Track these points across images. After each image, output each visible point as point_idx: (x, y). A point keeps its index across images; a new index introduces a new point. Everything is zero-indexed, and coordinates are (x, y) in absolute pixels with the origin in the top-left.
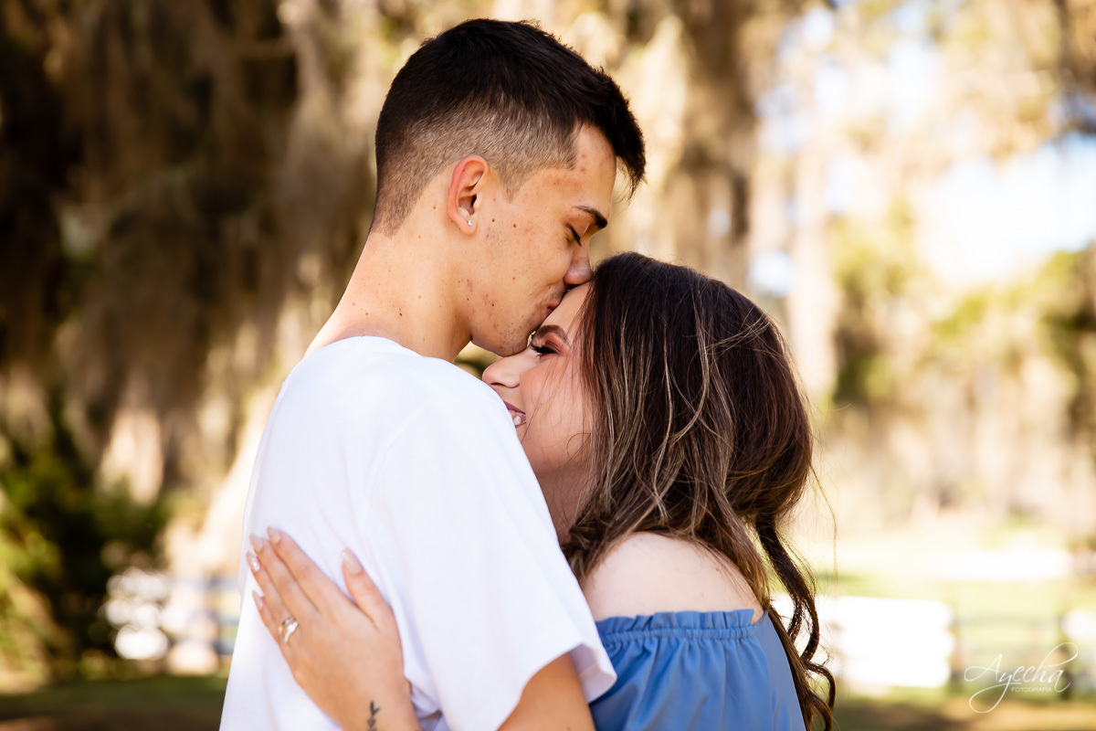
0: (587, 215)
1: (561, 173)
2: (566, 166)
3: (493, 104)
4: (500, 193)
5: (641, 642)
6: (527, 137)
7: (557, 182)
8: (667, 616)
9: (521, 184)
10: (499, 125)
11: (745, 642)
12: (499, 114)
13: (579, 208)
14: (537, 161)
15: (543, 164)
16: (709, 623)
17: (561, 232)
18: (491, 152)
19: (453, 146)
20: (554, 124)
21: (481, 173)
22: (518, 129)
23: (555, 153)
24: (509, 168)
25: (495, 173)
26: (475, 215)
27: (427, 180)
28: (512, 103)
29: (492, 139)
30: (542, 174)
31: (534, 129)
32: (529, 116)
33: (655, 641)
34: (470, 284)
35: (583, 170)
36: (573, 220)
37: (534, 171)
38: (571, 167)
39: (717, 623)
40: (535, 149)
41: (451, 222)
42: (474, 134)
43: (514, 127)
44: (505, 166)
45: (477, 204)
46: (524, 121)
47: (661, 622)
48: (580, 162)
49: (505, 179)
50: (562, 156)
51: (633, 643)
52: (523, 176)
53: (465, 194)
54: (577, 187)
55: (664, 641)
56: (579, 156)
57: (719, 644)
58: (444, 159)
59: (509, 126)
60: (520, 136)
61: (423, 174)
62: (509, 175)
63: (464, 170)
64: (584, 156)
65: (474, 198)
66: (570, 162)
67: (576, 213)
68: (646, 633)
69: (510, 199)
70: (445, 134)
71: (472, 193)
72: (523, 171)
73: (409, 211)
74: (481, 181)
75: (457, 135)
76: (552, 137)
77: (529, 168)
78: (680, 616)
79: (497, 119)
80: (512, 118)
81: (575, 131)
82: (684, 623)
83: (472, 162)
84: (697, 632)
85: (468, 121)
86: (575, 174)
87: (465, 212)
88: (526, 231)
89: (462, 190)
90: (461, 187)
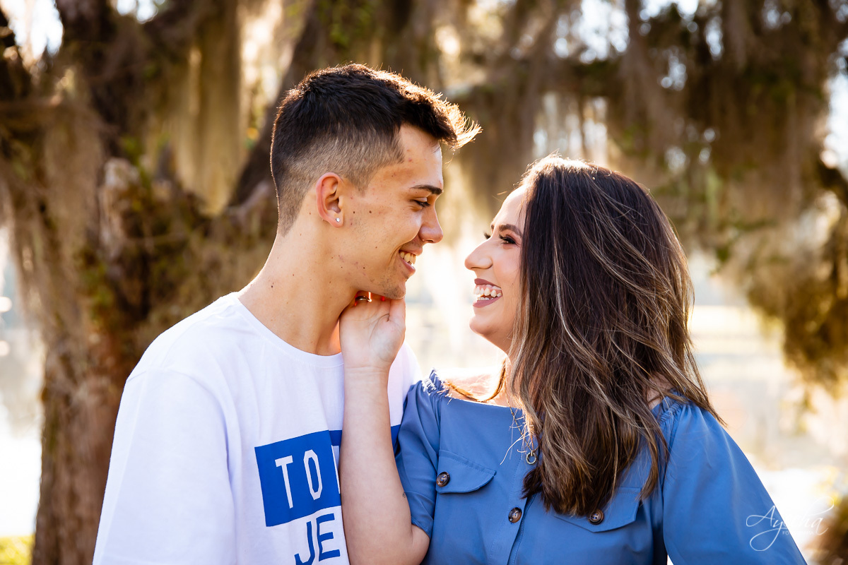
0: (423, 190)
1: (396, 167)
2: (397, 161)
3: (334, 133)
6: (363, 149)
7: (394, 175)
9: (368, 183)
10: (341, 147)
12: (340, 140)
13: (414, 188)
14: (375, 165)
15: (381, 164)
17: (408, 205)
18: (339, 167)
19: (314, 169)
20: (380, 135)
21: (336, 183)
22: (356, 145)
23: (386, 154)
24: (356, 175)
25: (347, 180)
26: (341, 213)
27: (303, 196)
28: (347, 129)
29: (339, 158)
30: (382, 171)
31: (367, 142)
32: (360, 134)
34: (341, 258)
35: (410, 160)
36: (414, 197)
37: (375, 171)
38: (401, 161)
40: (371, 156)
42: (326, 157)
43: (352, 145)
44: (352, 173)
45: (340, 204)
46: (358, 139)
48: (407, 156)
49: (355, 182)
50: (392, 155)
52: (367, 177)
53: (331, 199)
56: (405, 152)
58: (310, 179)
59: (348, 145)
60: (358, 150)
61: (299, 192)
62: (357, 180)
63: (323, 185)
64: (408, 150)
65: (338, 200)
66: (399, 157)
67: (414, 191)
69: (363, 194)
70: (308, 161)
71: (335, 197)
72: (367, 174)
73: (297, 217)
74: (339, 189)
75: (314, 161)
76: (381, 145)
77: (371, 170)
79: (339, 143)
80: (349, 139)
81: (397, 134)
83: (327, 178)
85: (320, 149)
86: (406, 165)
87: (332, 213)
88: (380, 213)
89: (327, 198)
90: (325, 196)
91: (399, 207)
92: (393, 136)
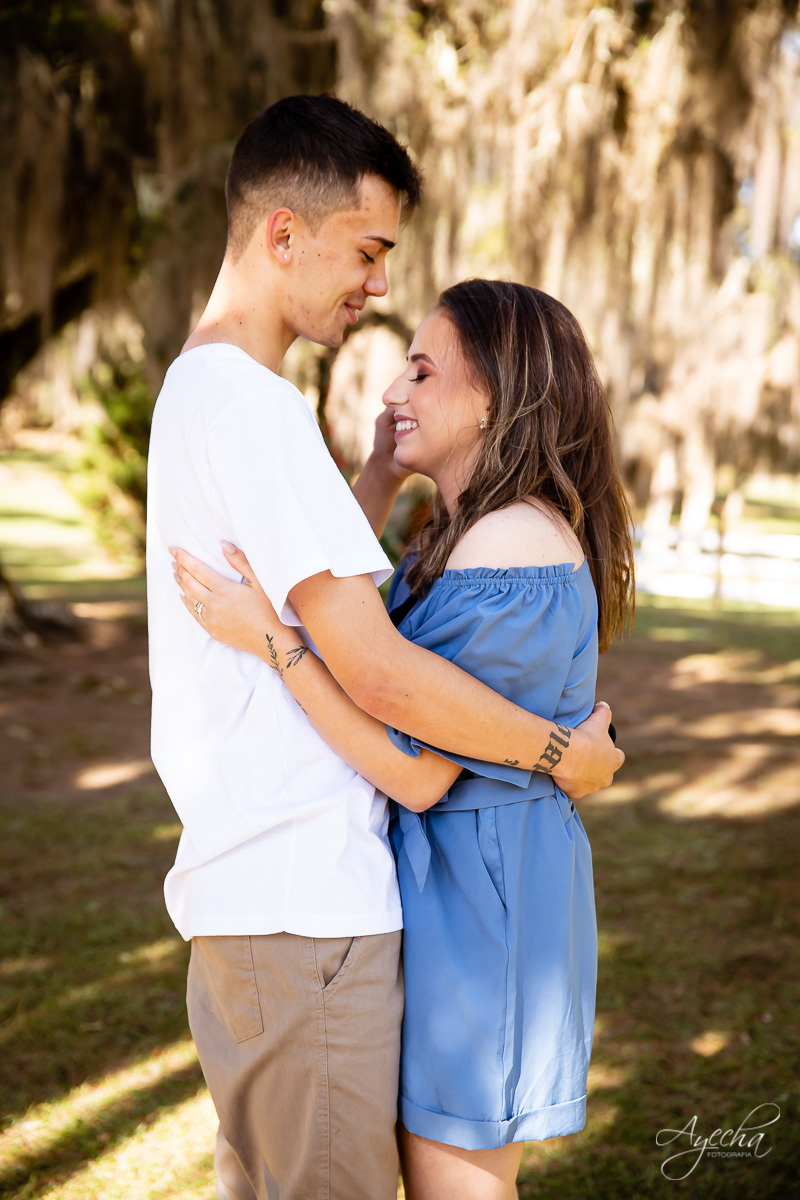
0: (374, 242)
1: (351, 213)
2: (354, 208)
3: (296, 169)
4: (306, 232)
5: (498, 586)
6: (322, 190)
7: (349, 221)
8: (517, 570)
9: (321, 225)
10: (301, 184)
11: (568, 586)
13: (367, 238)
14: (331, 208)
15: (337, 209)
16: (544, 574)
17: (358, 256)
18: (295, 204)
19: (270, 201)
20: (341, 179)
21: (289, 219)
22: (315, 185)
23: (344, 200)
24: (311, 214)
25: (300, 218)
26: (290, 250)
27: (255, 226)
28: (309, 167)
29: (296, 194)
30: (337, 216)
31: (327, 184)
32: (322, 175)
33: (508, 586)
34: (290, 299)
35: (367, 209)
36: (364, 247)
37: (330, 214)
38: (358, 208)
39: (549, 573)
40: (329, 199)
41: (273, 257)
42: (283, 192)
43: (311, 185)
44: (307, 213)
45: (290, 241)
47: (513, 574)
48: (364, 203)
49: (309, 222)
50: (349, 201)
51: (493, 586)
52: (322, 219)
53: (281, 235)
54: (364, 222)
55: (514, 586)
56: (363, 200)
57: (551, 587)
58: (265, 211)
59: (308, 184)
60: (317, 190)
61: (252, 222)
62: (311, 220)
63: (275, 219)
64: (367, 199)
65: (288, 236)
66: (357, 204)
67: (366, 242)
68: (503, 580)
69: (314, 235)
70: (264, 192)
71: (286, 234)
72: (321, 216)
73: (246, 247)
74: (289, 225)
75: (272, 193)
76: (340, 189)
77: (326, 213)
78: (525, 570)
79: (299, 181)
81: (359, 181)
82: (528, 575)
83: (281, 213)
84: (537, 580)
85: (280, 181)
86: (362, 213)
87: (281, 248)
88: (328, 258)
89: (278, 232)
90: (275, 231)
91: (348, 257)
92: (354, 181)
